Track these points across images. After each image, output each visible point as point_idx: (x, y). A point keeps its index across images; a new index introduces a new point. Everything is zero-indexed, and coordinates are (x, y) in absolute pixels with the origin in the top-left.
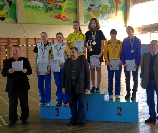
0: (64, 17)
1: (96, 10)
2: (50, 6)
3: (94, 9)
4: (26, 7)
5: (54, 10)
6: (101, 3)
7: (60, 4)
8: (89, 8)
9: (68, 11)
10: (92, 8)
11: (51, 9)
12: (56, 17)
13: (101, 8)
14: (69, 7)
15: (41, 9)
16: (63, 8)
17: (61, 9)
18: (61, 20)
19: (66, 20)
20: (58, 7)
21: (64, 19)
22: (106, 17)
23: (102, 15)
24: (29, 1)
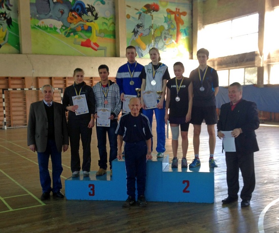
0: (95, 44)
1: (145, 33)
2: (73, 26)
3: (143, 32)
4: (35, 28)
5: (80, 33)
6: (153, 22)
8: (134, 29)
9: (102, 34)
12: (83, 44)
13: (152, 30)
14: (103, 28)
15: (58, 31)
17: (91, 32)
19: (99, 48)
22: (160, 44)
23: (155, 41)
24: (39, 19)
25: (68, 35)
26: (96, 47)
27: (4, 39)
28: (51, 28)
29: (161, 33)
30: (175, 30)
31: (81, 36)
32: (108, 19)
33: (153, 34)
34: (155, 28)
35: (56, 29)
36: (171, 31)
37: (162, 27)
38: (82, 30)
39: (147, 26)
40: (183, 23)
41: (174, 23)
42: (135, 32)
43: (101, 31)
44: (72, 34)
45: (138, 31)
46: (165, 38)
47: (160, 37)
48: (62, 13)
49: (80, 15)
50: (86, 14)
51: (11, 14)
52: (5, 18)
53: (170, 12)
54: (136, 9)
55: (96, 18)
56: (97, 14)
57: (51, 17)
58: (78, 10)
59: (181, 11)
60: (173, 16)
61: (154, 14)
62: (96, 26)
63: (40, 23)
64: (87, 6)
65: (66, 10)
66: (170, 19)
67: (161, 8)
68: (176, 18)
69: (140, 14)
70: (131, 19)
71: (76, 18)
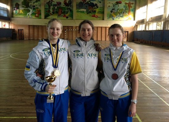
1: (115, 12)
2: (89, 11)
4: (78, 12)
6: (119, 8)
7: (95, 10)
8: (111, 10)
9: (99, 13)
10: (113, 11)
11: (90, 12)
12: (93, 16)
13: (118, 11)
14: (100, 11)
16: (96, 12)
18: (95, 17)
20: (94, 11)
21: (97, 17)
22: (121, 15)
23: (119, 14)
25: (88, 13)
27: (69, 16)
29: (122, 11)
30: (128, 10)
31: (92, 14)
32: (102, 8)
35: (84, 12)
36: (126, 10)
37: (123, 9)
39: (116, 9)
40: (132, 7)
41: (128, 7)
42: (111, 12)
46: (124, 13)
47: (122, 13)
52: (70, 9)
53: (126, 3)
56: (98, 6)
57: (83, 8)
58: (92, 5)
59: (131, 3)
60: (127, 5)
61: (119, 5)
62: (97, 10)
64: (95, 4)
65: (88, 6)
66: (126, 6)
67: (122, 2)
68: (128, 6)
69: (114, 5)
70: (110, 7)
71: (91, 8)
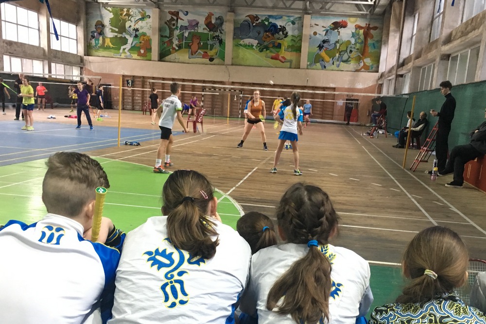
0: (283, 57)
1: (330, 48)
2: (266, 44)
3: (328, 47)
4: (238, 46)
5: (272, 49)
7: (279, 41)
8: (320, 44)
9: (290, 49)
10: (325, 45)
11: (267, 48)
12: (272, 58)
14: (291, 44)
15: (254, 47)
17: (280, 48)
18: (278, 61)
19: (286, 61)
20: (276, 45)
22: (345, 57)
23: (340, 54)
24: (242, 39)
25: (261, 51)
26: (283, 60)
27: (216, 55)
28: (249, 46)
29: (347, 47)
31: (271, 52)
32: (296, 36)
33: (338, 48)
34: (340, 42)
35: (253, 46)
36: (357, 45)
37: (349, 42)
38: (273, 46)
39: (332, 42)
42: (320, 47)
43: (289, 47)
44: (265, 49)
45: (323, 46)
46: (351, 52)
47: (346, 51)
48: (259, 34)
49: (273, 35)
50: (278, 33)
51: (222, 37)
52: (218, 39)
53: (359, 27)
54: (323, 27)
55: (286, 35)
56: (287, 33)
57: (250, 37)
58: (272, 30)
63: (241, 42)
64: (279, 27)
66: (358, 34)
67: (349, 25)
68: (364, 33)
69: (327, 31)
70: (317, 36)
71: (269, 37)
